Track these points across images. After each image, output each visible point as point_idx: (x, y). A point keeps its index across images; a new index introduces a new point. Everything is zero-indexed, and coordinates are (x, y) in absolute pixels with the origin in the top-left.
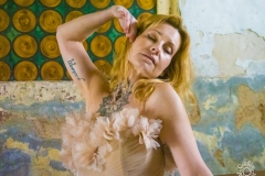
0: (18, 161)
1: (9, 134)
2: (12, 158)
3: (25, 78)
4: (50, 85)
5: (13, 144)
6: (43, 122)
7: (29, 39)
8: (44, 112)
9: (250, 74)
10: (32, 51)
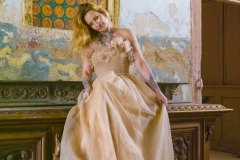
0: (44, 68)
1: (40, 54)
2: (41, 66)
3: (47, 26)
4: (59, 31)
5: (42, 59)
6: (56, 50)
7: (49, 7)
8: (56, 44)
9: (151, 36)
10: (50, 13)
